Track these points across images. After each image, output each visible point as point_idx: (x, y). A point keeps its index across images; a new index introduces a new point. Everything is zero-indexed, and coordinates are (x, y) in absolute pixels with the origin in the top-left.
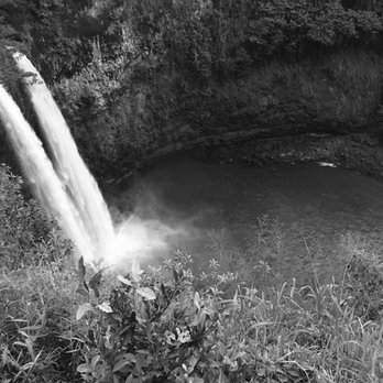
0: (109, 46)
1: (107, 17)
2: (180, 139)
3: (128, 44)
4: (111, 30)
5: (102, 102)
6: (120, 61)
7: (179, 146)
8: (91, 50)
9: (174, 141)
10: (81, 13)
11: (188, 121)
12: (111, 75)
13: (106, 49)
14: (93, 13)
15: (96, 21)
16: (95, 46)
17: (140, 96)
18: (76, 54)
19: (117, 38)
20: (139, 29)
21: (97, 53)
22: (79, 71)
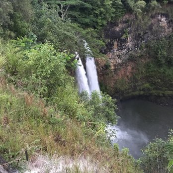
0: (121, 44)
1: (123, 32)
2: (143, 90)
3: (129, 44)
4: (123, 37)
5: (113, 68)
6: (124, 51)
7: (142, 93)
8: (113, 45)
9: (140, 90)
10: (113, 28)
11: (149, 82)
12: (119, 56)
13: (119, 45)
14: (117, 29)
15: (118, 33)
16: (115, 43)
17: (129, 68)
18: (107, 46)
19: (125, 41)
20: (135, 38)
21: (115, 47)
22: (107, 53)
